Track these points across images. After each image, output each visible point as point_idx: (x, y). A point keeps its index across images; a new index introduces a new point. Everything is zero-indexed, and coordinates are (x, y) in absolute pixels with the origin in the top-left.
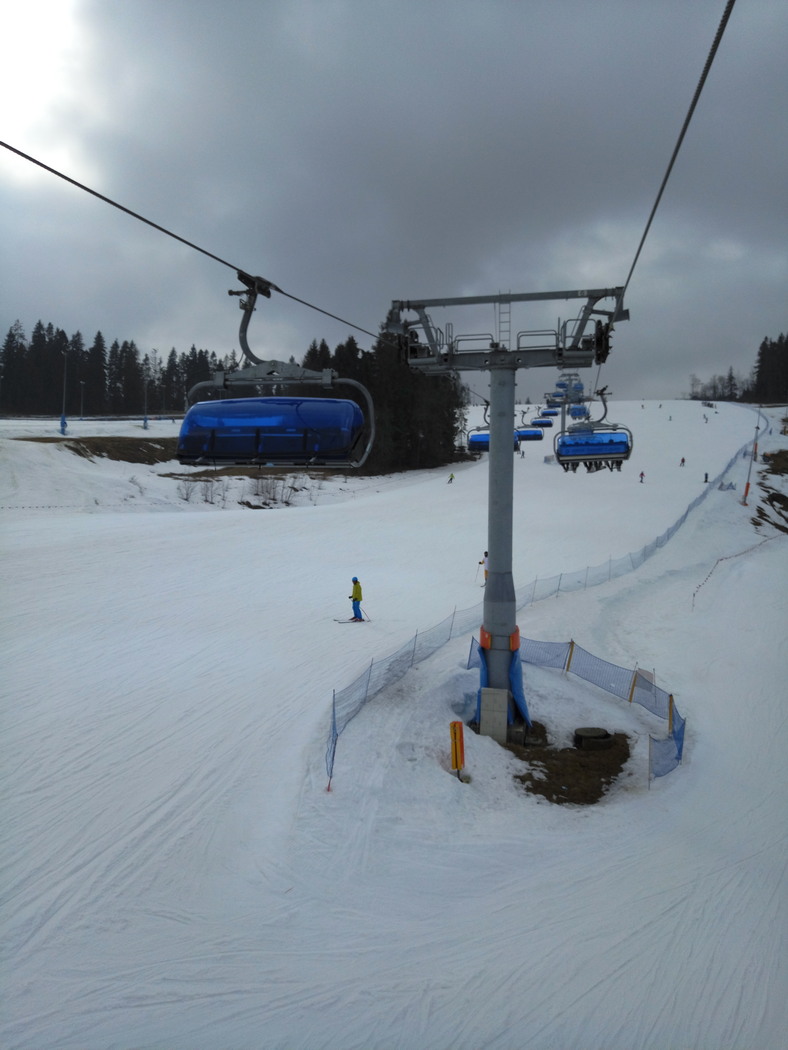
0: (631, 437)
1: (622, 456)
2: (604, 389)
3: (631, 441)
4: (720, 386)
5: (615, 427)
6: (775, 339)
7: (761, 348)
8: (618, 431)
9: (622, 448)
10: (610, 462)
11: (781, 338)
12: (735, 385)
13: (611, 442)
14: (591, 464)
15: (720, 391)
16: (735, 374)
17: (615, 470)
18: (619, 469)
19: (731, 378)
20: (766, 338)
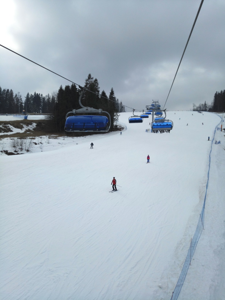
0: (173, 123)
1: (170, 129)
2: (165, 110)
3: (173, 124)
4: (202, 107)
5: (168, 121)
6: (220, 92)
7: (215, 95)
8: (169, 122)
9: (170, 126)
10: (167, 130)
11: (222, 92)
12: (206, 107)
13: (167, 124)
14: (161, 131)
15: (202, 108)
16: (206, 103)
17: (168, 133)
18: (169, 132)
19: (205, 104)
20: (217, 92)
